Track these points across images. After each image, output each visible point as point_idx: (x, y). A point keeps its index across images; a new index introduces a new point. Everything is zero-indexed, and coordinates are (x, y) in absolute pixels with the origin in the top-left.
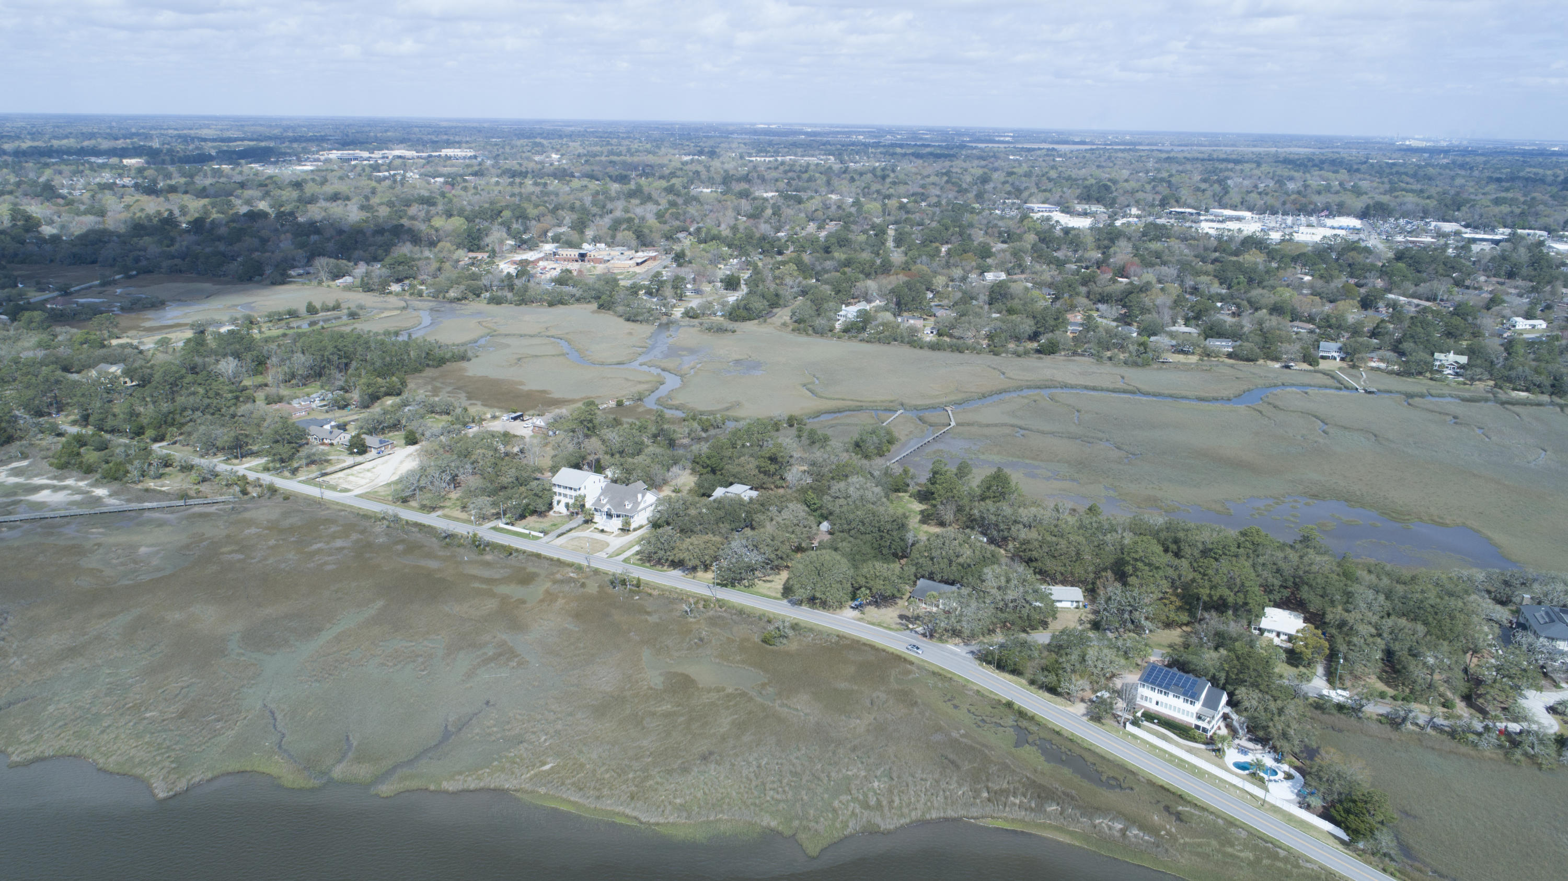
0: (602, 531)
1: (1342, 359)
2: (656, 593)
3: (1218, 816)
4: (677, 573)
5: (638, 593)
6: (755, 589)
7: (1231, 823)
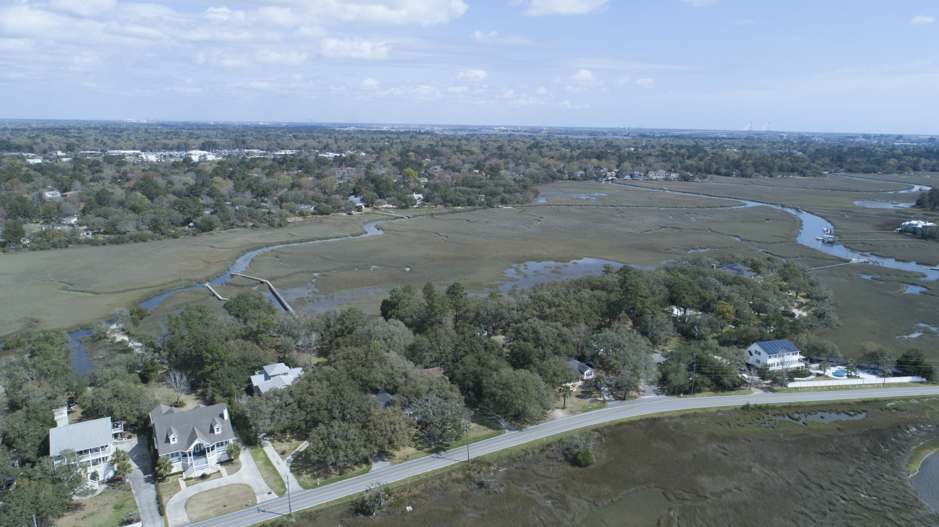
0: (204, 477)
1: (366, 206)
2: (416, 492)
3: (898, 400)
4: (377, 466)
5: (400, 502)
6: (464, 438)
7: (907, 399)
